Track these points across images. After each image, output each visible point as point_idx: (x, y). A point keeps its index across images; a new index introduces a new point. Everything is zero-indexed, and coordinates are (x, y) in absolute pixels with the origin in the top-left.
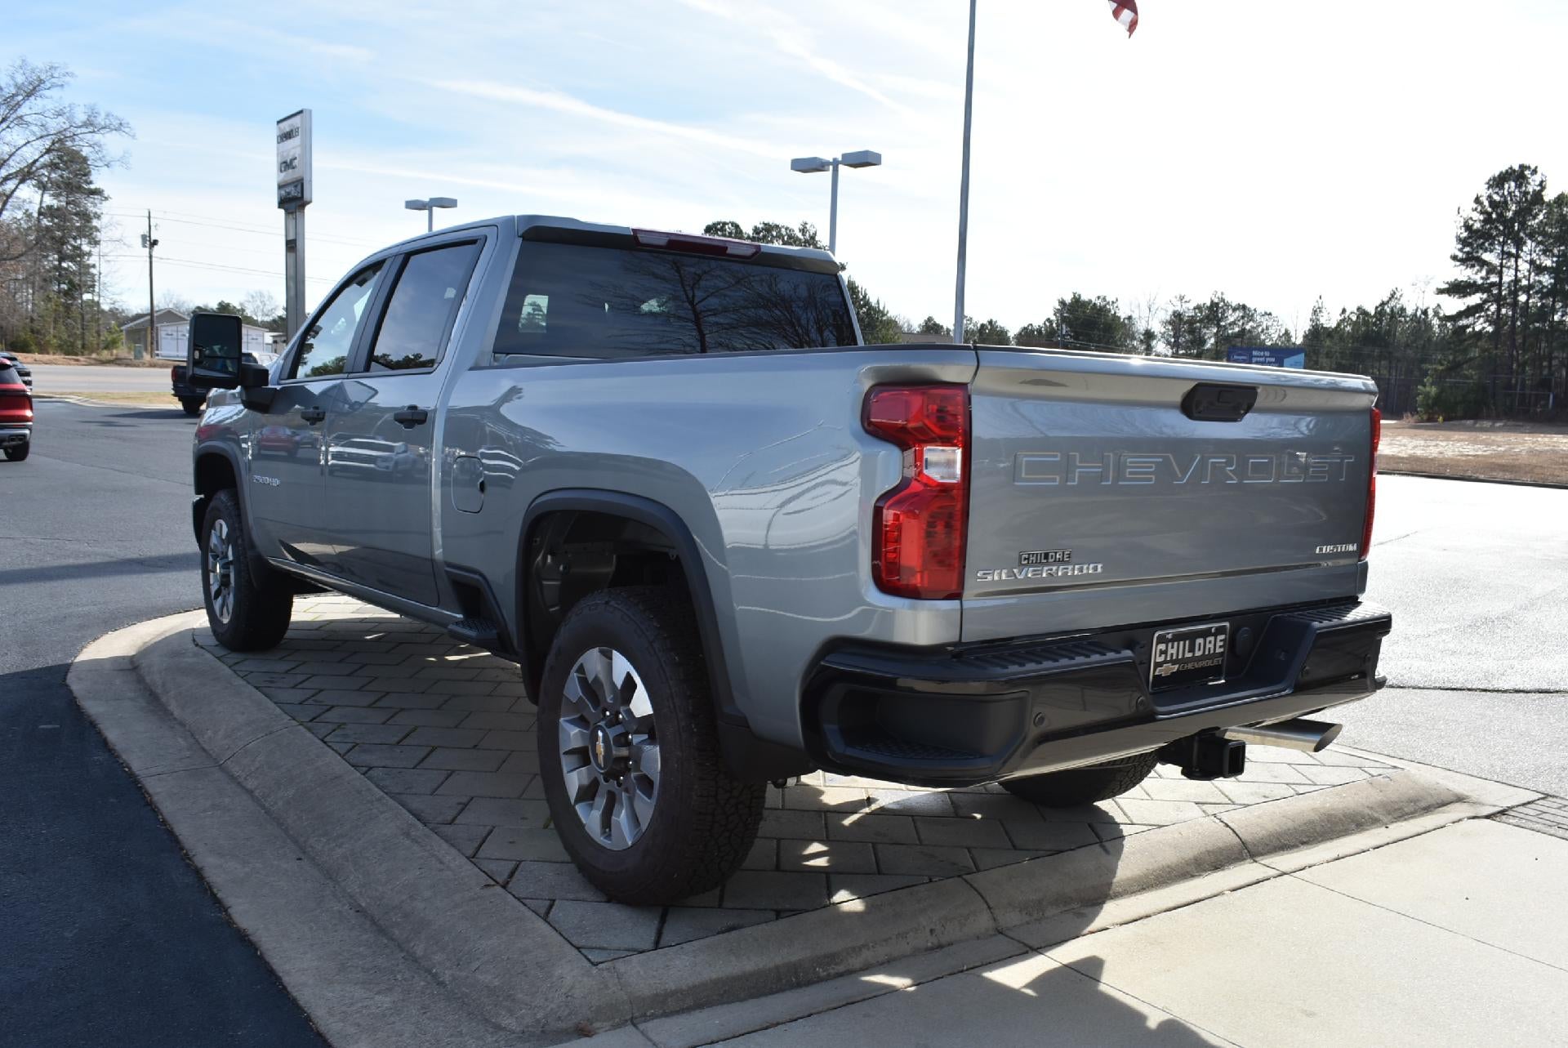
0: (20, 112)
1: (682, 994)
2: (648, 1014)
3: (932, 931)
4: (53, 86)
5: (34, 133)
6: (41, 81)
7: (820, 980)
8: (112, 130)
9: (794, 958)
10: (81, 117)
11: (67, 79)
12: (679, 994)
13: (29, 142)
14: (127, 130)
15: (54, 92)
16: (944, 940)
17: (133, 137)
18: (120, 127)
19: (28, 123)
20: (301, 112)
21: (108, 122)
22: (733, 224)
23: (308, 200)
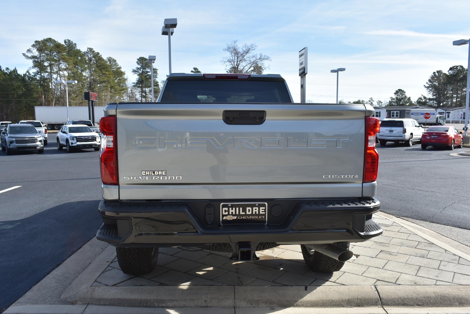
0: (244, 58)
1: (107, 300)
2: (94, 303)
3: (205, 301)
4: (252, 50)
5: (247, 63)
6: (250, 49)
7: (155, 307)
8: (266, 59)
9: (148, 298)
10: (258, 57)
11: (256, 47)
12: (106, 300)
13: (246, 65)
14: (269, 59)
15: (253, 51)
16: (210, 305)
17: (271, 61)
18: (267, 58)
19: (246, 60)
20: (305, 48)
21: (265, 58)
22: (460, 66)
23: (306, 73)
